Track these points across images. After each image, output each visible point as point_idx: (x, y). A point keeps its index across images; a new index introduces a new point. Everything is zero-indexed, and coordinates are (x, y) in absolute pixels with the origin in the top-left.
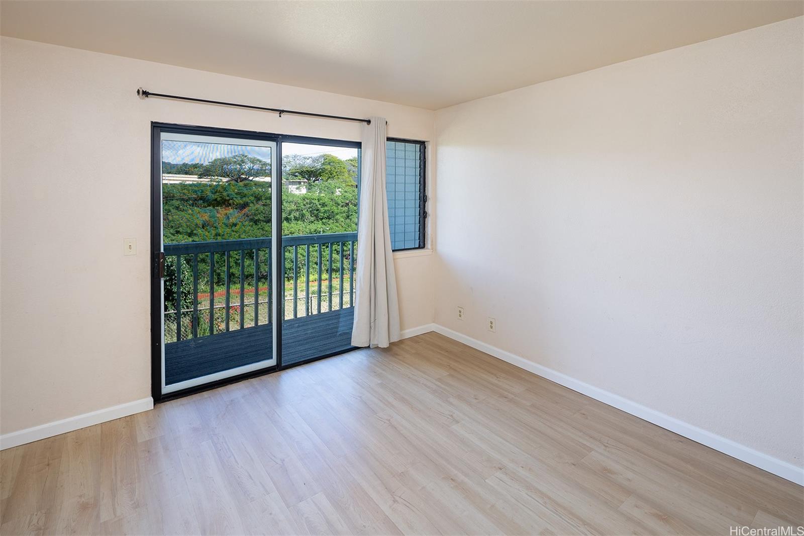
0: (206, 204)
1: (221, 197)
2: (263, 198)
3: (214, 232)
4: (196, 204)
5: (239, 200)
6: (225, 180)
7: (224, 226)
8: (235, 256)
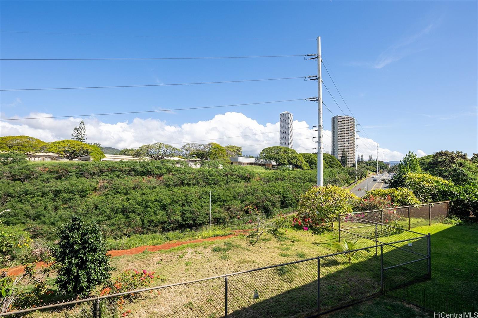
0: (136, 174)
1: (146, 170)
2: (173, 171)
3: (141, 193)
4: (130, 174)
5: (157, 172)
6: (149, 159)
7: (147, 188)
8: (154, 208)
